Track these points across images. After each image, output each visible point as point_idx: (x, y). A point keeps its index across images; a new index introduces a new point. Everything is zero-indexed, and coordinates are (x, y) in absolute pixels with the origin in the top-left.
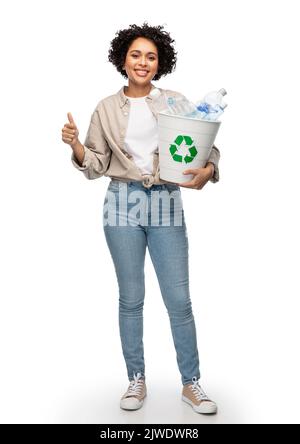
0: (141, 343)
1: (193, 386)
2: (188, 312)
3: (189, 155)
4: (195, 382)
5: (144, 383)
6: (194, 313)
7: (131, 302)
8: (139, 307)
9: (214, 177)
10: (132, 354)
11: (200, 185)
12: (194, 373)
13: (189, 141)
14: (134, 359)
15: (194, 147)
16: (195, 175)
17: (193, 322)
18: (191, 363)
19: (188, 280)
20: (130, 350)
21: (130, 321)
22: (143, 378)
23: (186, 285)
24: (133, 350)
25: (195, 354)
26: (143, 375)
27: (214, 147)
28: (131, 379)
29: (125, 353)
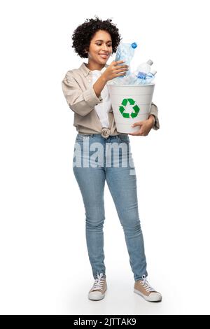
0: (103, 251)
1: (143, 282)
2: (138, 228)
3: (134, 112)
4: (144, 279)
5: (105, 281)
6: (142, 229)
7: (95, 221)
8: (100, 226)
9: (155, 125)
10: (96, 260)
11: (146, 133)
12: (143, 272)
13: (132, 102)
14: (98, 263)
15: (136, 106)
16: (141, 126)
17: (141, 235)
18: (141, 265)
19: (137, 204)
20: (94, 256)
21: (94, 235)
22: (104, 277)
23: (136, 208)
24: (96, 256)
25: (144, 259)
26: (104, 274)
27: (152, 104)
28: (96, 278)
29: (90, 259)
